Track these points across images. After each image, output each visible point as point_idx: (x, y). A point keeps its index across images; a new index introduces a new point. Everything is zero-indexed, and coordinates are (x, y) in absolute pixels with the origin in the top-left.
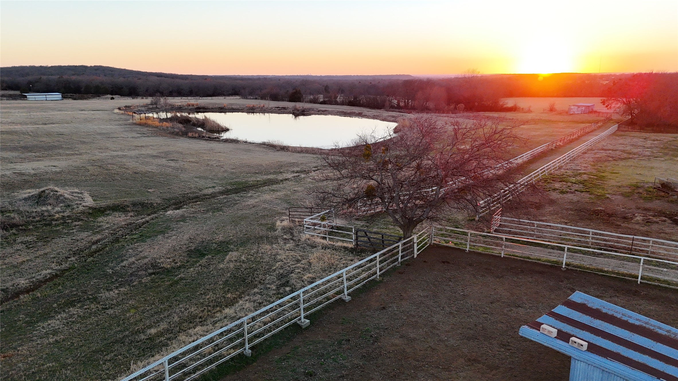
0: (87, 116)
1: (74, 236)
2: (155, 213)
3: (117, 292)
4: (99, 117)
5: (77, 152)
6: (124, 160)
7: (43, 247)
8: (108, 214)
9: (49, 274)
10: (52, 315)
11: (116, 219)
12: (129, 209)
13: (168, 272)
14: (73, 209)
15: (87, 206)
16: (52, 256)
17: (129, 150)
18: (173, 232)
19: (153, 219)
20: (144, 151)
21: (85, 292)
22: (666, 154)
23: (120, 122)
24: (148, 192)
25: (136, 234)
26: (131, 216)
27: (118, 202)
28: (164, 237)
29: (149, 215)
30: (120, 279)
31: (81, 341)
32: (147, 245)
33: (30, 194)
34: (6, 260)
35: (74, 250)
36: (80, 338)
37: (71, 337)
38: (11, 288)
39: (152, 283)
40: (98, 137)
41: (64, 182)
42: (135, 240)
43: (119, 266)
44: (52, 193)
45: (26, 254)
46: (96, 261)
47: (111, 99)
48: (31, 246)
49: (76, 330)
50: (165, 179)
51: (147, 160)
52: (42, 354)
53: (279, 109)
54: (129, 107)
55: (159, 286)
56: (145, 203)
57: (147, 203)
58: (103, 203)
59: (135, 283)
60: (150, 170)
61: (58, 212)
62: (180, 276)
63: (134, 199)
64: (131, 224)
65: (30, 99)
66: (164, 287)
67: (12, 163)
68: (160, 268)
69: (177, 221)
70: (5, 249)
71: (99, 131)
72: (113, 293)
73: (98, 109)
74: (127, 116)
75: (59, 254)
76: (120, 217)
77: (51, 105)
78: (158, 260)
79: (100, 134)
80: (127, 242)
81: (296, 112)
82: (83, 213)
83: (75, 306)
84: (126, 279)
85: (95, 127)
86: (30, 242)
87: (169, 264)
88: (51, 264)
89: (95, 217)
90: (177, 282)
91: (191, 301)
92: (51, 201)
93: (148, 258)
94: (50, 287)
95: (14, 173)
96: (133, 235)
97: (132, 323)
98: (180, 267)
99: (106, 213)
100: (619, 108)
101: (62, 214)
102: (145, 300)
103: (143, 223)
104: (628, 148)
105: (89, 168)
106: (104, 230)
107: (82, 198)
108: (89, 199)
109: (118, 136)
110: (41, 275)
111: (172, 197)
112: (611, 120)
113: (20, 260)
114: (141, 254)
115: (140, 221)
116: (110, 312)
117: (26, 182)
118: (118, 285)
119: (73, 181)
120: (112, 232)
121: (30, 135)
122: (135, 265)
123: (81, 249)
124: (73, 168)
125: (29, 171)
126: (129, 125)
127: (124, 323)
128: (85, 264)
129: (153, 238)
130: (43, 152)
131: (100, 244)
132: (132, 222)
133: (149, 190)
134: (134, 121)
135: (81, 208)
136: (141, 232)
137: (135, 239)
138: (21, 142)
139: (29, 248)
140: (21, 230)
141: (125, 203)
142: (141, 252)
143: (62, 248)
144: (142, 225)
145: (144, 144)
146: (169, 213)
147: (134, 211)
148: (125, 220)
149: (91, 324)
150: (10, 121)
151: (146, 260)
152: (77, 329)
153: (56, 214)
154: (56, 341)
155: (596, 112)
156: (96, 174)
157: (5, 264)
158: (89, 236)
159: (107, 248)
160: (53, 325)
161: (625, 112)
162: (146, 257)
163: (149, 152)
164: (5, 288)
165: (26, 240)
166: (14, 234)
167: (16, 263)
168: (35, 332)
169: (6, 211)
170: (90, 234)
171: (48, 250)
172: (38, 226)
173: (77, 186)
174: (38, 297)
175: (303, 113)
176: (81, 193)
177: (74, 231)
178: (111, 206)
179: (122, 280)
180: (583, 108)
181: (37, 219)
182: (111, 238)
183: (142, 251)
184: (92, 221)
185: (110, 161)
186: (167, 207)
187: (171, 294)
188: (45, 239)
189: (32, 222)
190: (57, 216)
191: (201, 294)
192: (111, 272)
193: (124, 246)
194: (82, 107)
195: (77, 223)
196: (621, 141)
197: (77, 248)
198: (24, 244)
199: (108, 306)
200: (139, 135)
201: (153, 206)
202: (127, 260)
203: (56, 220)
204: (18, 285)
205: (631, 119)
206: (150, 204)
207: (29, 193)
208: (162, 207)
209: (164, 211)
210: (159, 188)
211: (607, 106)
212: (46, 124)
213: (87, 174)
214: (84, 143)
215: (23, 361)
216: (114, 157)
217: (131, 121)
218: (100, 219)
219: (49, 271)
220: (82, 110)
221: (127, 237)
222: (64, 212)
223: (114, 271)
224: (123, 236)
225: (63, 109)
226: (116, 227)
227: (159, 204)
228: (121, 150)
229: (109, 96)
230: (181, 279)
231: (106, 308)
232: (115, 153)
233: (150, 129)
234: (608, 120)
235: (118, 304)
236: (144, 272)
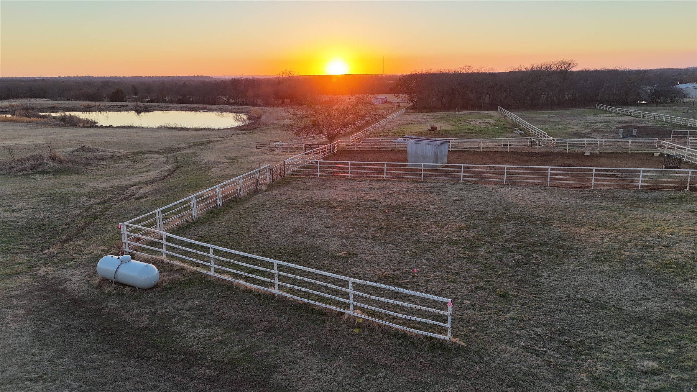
22: (434, 121)
53: (118, 106)
81: (138, 108)
100: (404, 97)
104: (414, 119)
112: (400, 107)
155: (389, 102)
161: (409, 100)
175: (146, 109)
180: (380, 100)
196: (409, 117)
205: (413, 105)
211: (397, 97)
234: (398, 107)
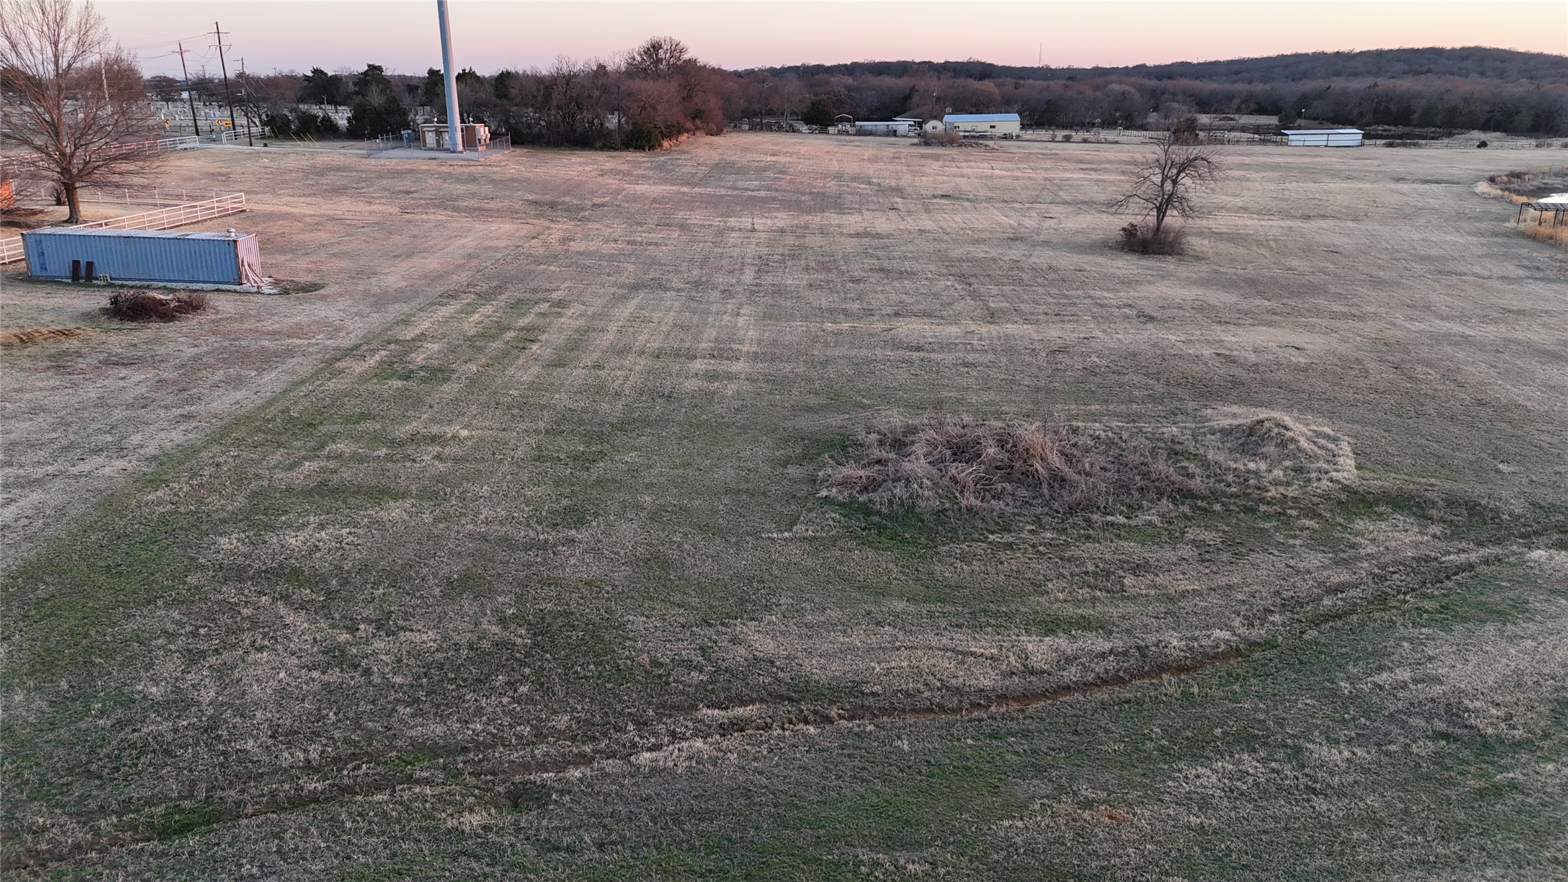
0: (1405, 198)
1: (1292, 558)
2: (1498, 542)
3: (1346, 754)
4: (1432, 202)
5: (1354, 311)
6: (1461, 355)
7: (1229, 568)
8: (1382, 514)
9: (1227, 642)
10: (1207, 753)
11: (1396, 534)
12: (1434, 512)
13: (1486, 747)
14: (1309, 480)
15: (1338, 482)
16: (1240, 597)
17: (1485, 319)
18: (1530, 625)
19: (1486, 562)
20: (1522, 332)
21: (1280, 723)
23: (1483, 226)
24: (1498, 471)
25: (1432, 597)
26: (1434, 536)
27: (1411, 487)
28: (1502, 632)
29: (1481, 544)
30: (1363, 720)
31: (1247, 854)
32: (1451, 645)
33: (1236, 422)
34: (1158, 576)
35: (1285, 594)
36: (1245, 843)
37: (1230, 830)
38: (1153, 648)
39: (1434, 764)
40: (1417, 267)
41: (1306, 397)
42: (1425, 615)
43: (1369, 679)
44: (1276, 430)
45: (1195, 574)
46: (1324, 645)
47: (1479, 146)
48: (1207, 556)
49: (1243, 817)
50: (1555, 440)
51: (1522, 365)
52: (1170, 846)
54: (1517, 175)
55: (1450, 783)
56: (1480, 504)
57: (1485, 507)
58: (1378, 482)
59: (1393, 748)
60: (1521, 401)
61: (1276, 483)
62: (1511, 775)
63: (1456, 486)
64: (1428, 559)
65: (1293, 143)
66: (1461, 790)
67: (1220, 322)
68: (1466, 727)
69: (1552, 592)
70: (1162, 547)
71: (1422, 251)
72: (1337, 756)
73: (1437, 177)
74: (1508, 206)
75: (1254, 597)
76: (1406, 531)
77: (1333, 160)
78: (1467, 702)
79: (1424, 259)
80: (1404, 614)
82: (1326, 496)
83: (1254, 750)
84: (1375, 724)
85: (1417, 236)
86: (1209, 545)
87: (1492, 724)
88: (1233, 616)
89: (1350, 515)
90: (1498, 791)
91: (1520, 867)
92: (1271, 449)
93: (1442, 684)
94: (1220, 677)
95: (1218, 354)
96: (1424, 596)
97: (1359, 864)
98: (1518, 745)
99: (1376, 509)
101: (1281, 489)
102: (1406, 811)
103: (1460, 569)
105: (1371, 365)
106: (1361, 559)
107: (1334, 456)
108: (1349, 461)
109: (1464, 269)
110: (1209, 636)
111: (1559, 503)
113: (1183, 586)
114: (1429, 666)
115: (1452, 557)
116: (1321, 804)
117: (1235, 382)
118: (1353, 734)
119: (1327, 400)
120: (1377, 571)
121: (1271, 249)
122: (1406, 694)
123: (1298, 597)
124: (1336, 361)
125: (1247, 355)
126: (1505, 235)
127: (1342, 853)
128: (1297, 642)
129: (1470, 625)
130: (1285, 301)
131: (1342, 599)
132: (1433, 554)
133: (1501, 466)
134: (1522, 226)
135: (1325, 484)
136: (1444, 595)
137: (1426, 611)
138: (1250, 267)
139: (1203, 561)
140: (1199, 508)
141: (1428, 494)
142: (1430, 659)
143: (1263, 584)
144: (1455, 574)
145: (1528, 305)
146: (1538, 554)
147: (1444, 522)
148: (1416, 545)
149: (1275, 818)
150: (1241, 204)
151: (1438, 690)
152: (1245, 816)
153: (1271, 488)
154: (1202, 824)
156: (1381, 389)
157: (1155, 587)
158: (1325, 568)
159: (1355, 617)
160: (1204, 781)
162: (1438, 680)
163: (1535, 337)
164: (1143, 644)
165: (1202, 537)
166: (1186, 517)
167: (1172, 591)
168: (1170, 783)
169: (1182, 454)
170: (1327, 562)
171: (1235, 579)
172: (1232, 507)
173: (1331, 416)
174: (1193, 694)
176: (1335, 440)
177: (1298, 542)
178: (1394, 493)
179: (1368, 723)
181: (1233, 489)
182: (1371, 590)
183: (1434, 658)
184: (1340, 525)
185: (1425, 352)
186: (1535, 533)
187: (1473, 823)
188: (1236, 547)
189: (1224, 494)
190: (1273, 492)
191: (1556, 858)
192: (1346, 692)
193: (1395, 623)
194: (1401, 170)
195: (1307, 522)
197: (1291, 593)
198: (1197, 547)
199: (1318, 786)
200: (1521, 272)
201: (1497, 520)
202: (1391, 670)
203: (1268, 503)
204: (1166, 647)
206: (1491, 510)
207: (1234, 416)
208: (1523, 530)
209: (1525, 546)
210: (1530, 466)
212: (1308, 217)
213: (1362, 383)
214: (1377, 283)
215: (1136, 845)
216: (1438, 339)
217: (1511, 224)
218: (1360, 524)
219: (1226, 635)
220: (1398, 180)
221: (1408, 598)
222: (1288, 484)
223: (1354, 691)
224: (1399, 593)
225: (1355, 174)
226: (1388, 558)
227: (1518, 518)
228: (1463, 318)
229: (1477, 135)
230: (1513, 786)
231: (1315, 789)
232: (1446, 326)
233: (1560, 256)
235: (1341, 794)
236: (1423, 723)
